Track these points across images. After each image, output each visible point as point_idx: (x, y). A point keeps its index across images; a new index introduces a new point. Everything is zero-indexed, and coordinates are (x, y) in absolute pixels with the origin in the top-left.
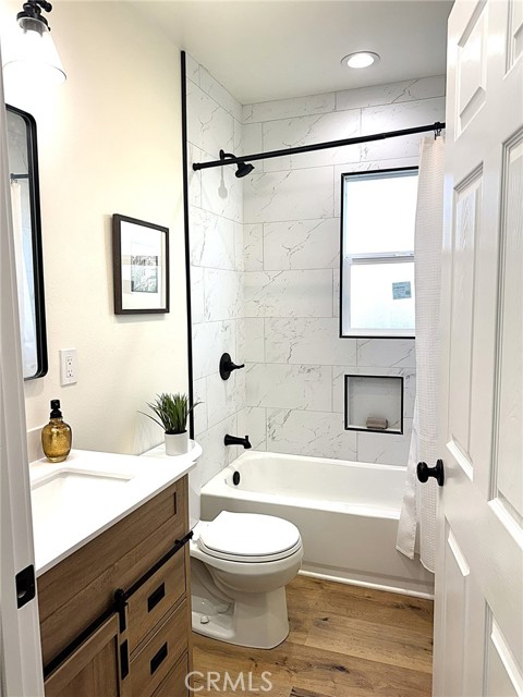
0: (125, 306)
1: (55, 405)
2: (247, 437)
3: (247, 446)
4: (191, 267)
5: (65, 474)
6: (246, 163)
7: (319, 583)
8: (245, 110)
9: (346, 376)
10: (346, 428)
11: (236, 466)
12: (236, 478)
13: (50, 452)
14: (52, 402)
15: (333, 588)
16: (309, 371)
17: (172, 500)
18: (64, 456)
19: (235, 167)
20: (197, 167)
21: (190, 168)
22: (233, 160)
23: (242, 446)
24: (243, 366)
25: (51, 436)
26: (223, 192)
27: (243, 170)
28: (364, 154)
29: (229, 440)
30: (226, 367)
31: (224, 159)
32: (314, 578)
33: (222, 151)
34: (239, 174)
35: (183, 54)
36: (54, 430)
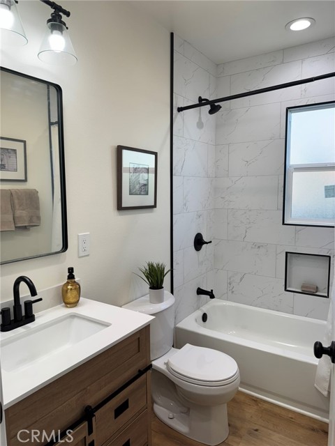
0: (124, 205)
1: (71, 270)
2: (212, 290)
3: (212, 296)
4: (174, 177)
5: (74, 316)
6: (216, 104)
7: (256, 400)
8: (218, 67)
9: (287, 253)
10: (286, 290)
11: (204, 309)
12: (205, 318)
13: (66, 301)
14: (69, 269)
15: (266, 406)
16: (259, 247)
17: (137, 342)
18: (75, 304)
19: (208, 107)
20: (180, 110)
21: (175, 111)
22: (208, 102)
23: (209, 297)
24: (211, 242)
25: (67, 291)
26: (200, 125)
27: (214, 109)
28: (303, 93)
29: (200, 292)
30: (199, 242)
31: (202, 102)
32: (253, 396)
33: (200, 97)
34: (211, 112)
35: (172, 35)
36: (69, 287)
